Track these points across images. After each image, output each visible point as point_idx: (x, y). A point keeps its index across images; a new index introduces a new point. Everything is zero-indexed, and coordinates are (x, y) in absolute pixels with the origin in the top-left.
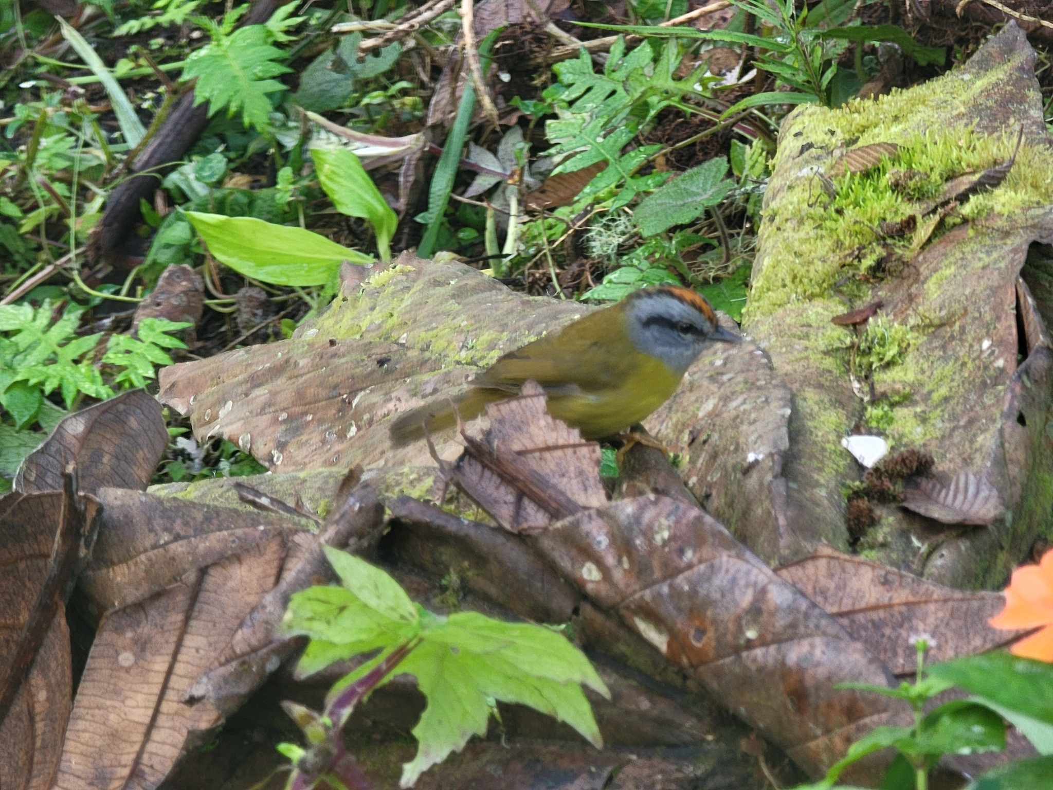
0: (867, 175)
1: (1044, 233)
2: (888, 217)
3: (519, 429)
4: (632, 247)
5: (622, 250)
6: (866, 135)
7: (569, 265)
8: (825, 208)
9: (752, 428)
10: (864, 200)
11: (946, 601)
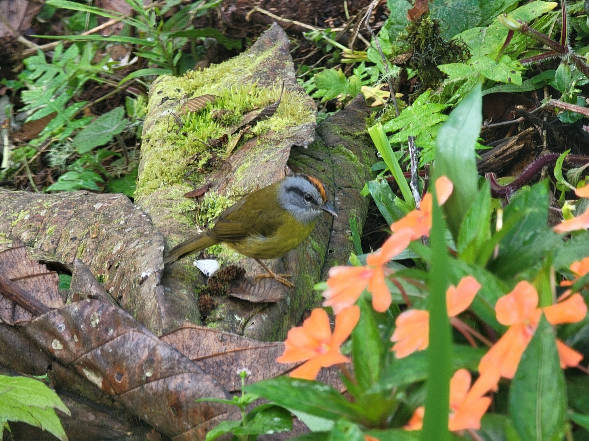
0: (199, 113)
1: (299, 141)
2: (212, 136)
3: (12, 266)
4: (74, 160)
5: (68, 162)
6: (197, 91)
7: (39, 172)
8: (177, 133)
9: (143, 258)
10: (198, 127)
11: (256, 348)
